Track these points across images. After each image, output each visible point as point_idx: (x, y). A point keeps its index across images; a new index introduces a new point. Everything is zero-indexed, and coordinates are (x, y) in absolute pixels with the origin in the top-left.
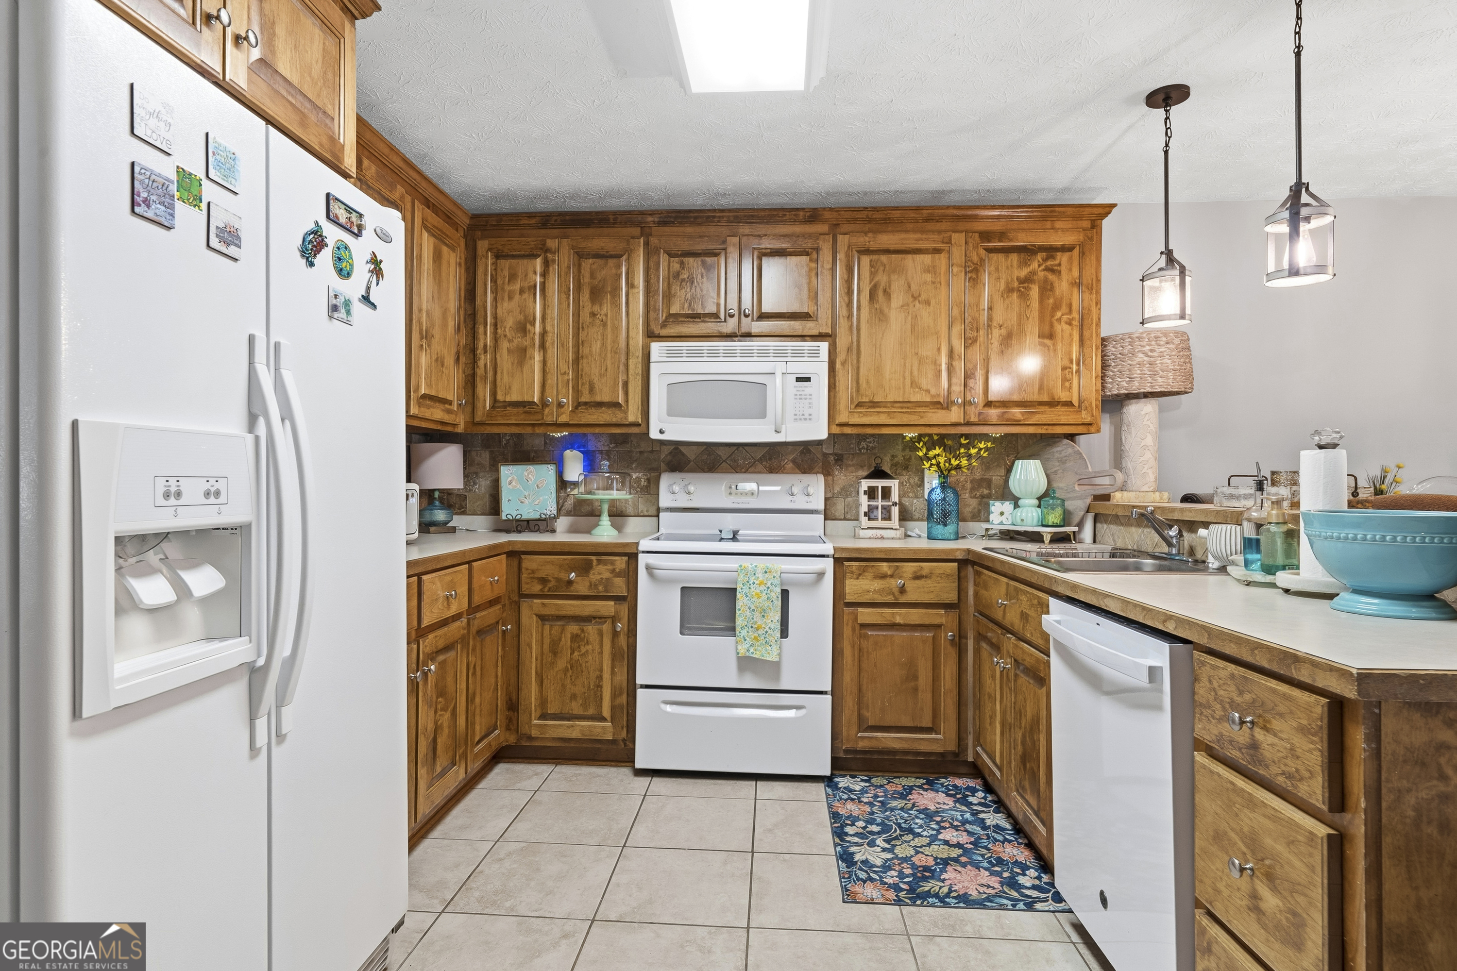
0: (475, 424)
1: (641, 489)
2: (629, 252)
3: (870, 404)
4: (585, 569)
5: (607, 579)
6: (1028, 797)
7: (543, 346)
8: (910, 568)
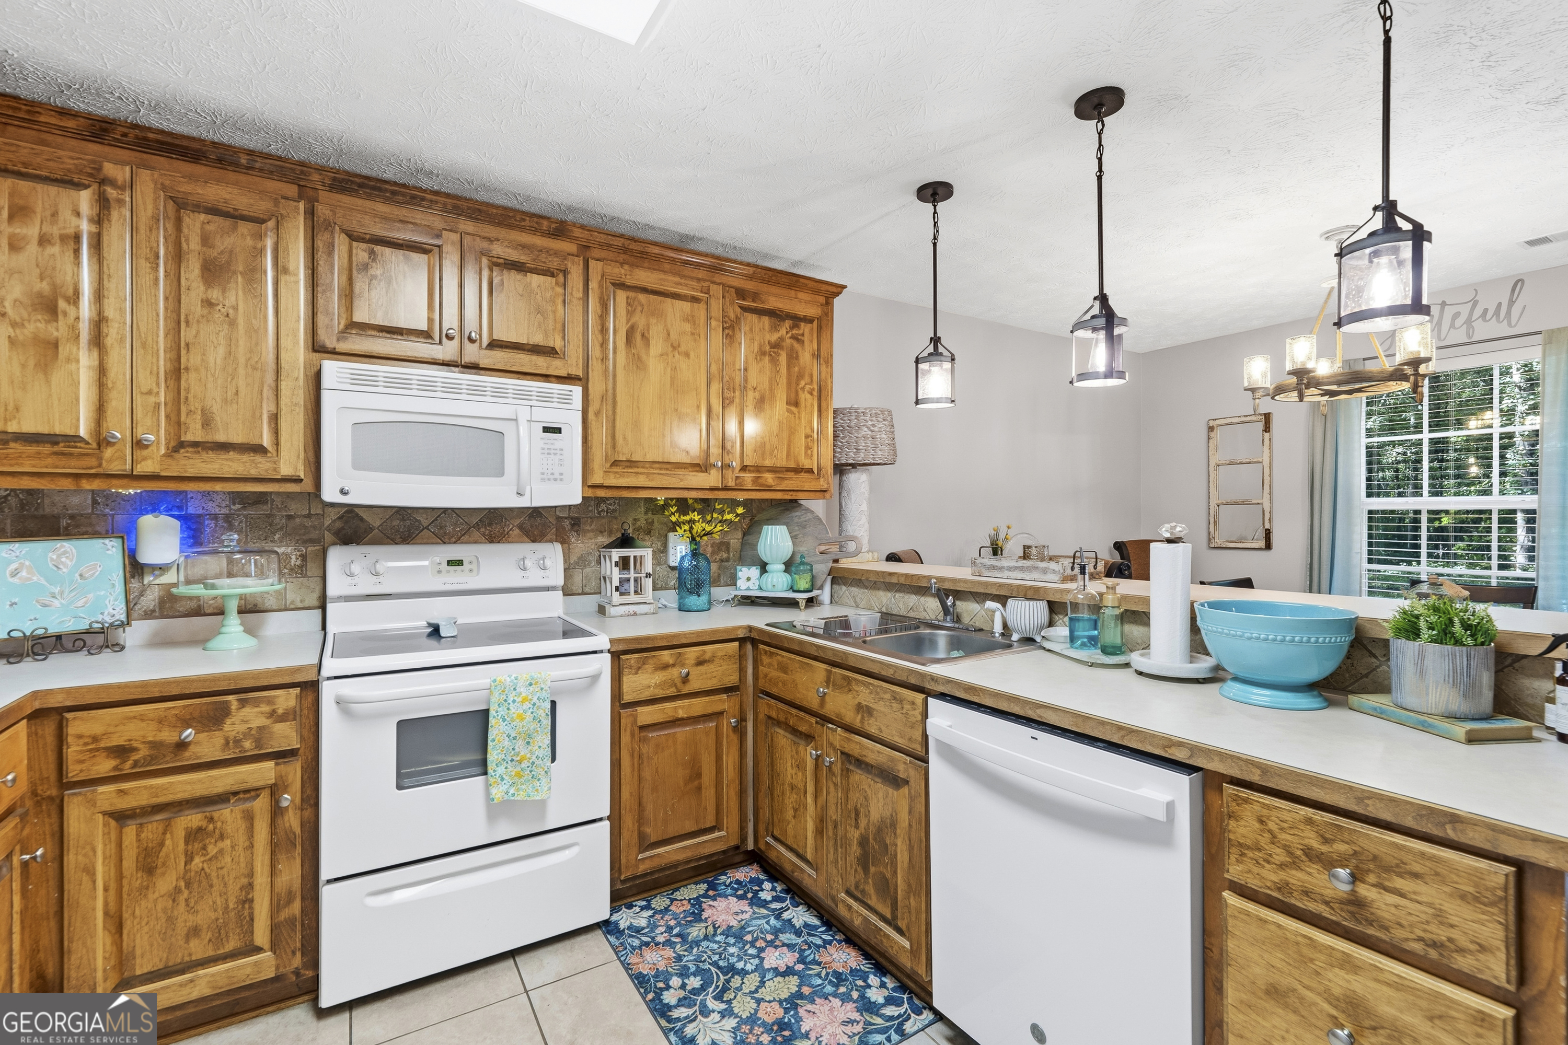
1: (292, 569)
2: (278, 218)
3: (628, 464)
4: (214, 718)
5: (261, 729)
6: (873, 901)
8: (692, 653)
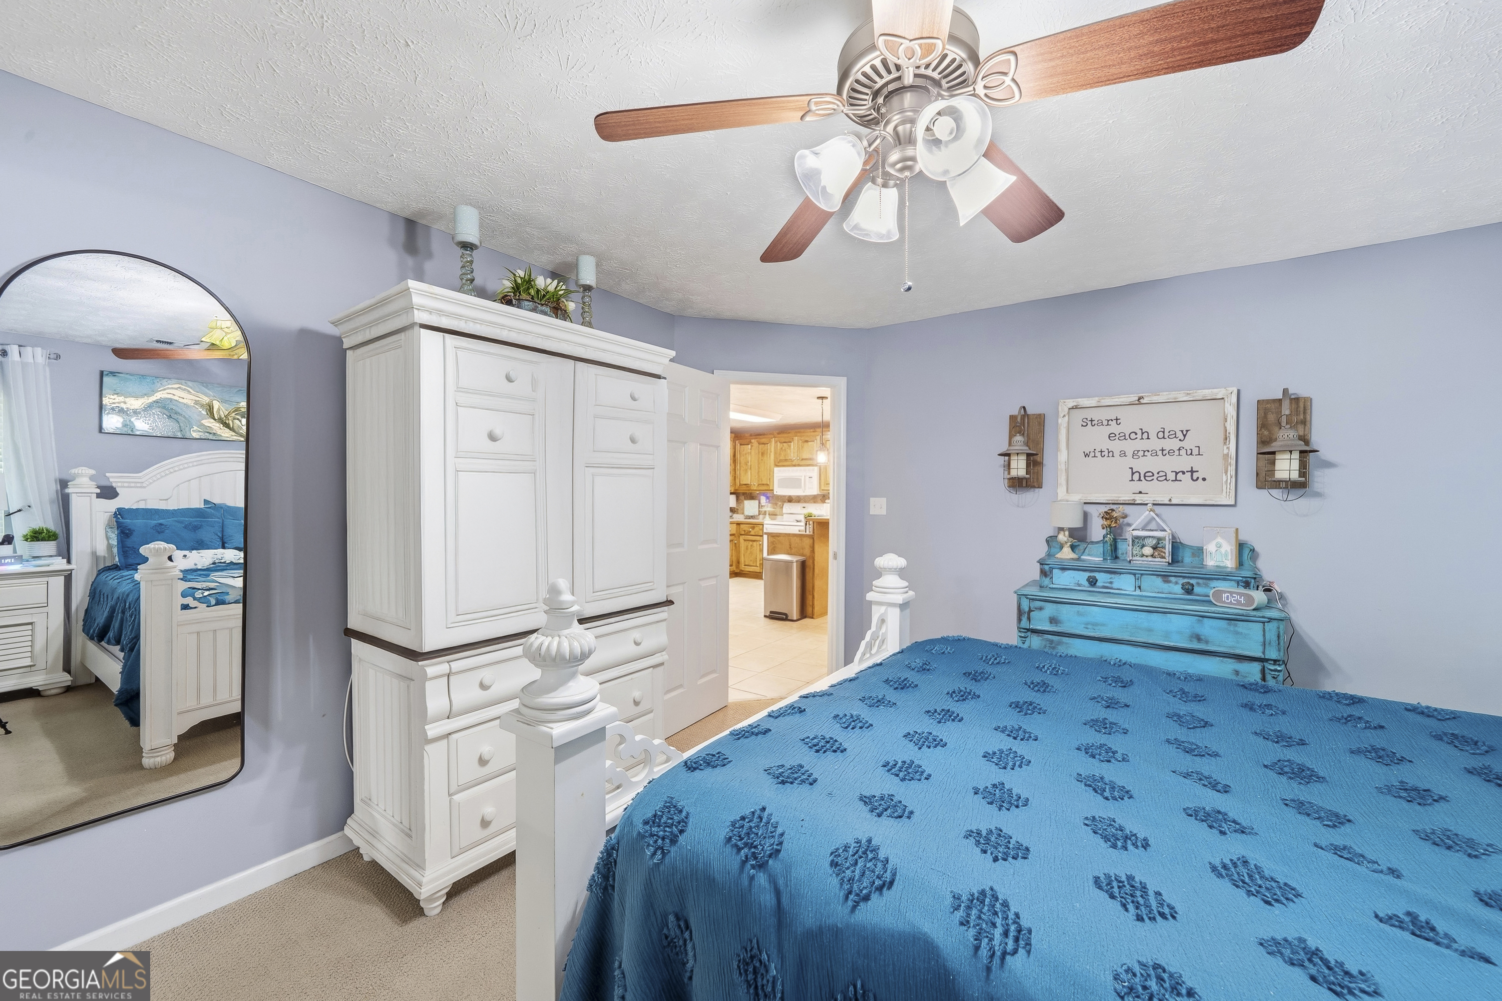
0: (737, 490)
2: (770, 442)
4: (753, 528)
5: (758, 531)
7: (750, 469)
